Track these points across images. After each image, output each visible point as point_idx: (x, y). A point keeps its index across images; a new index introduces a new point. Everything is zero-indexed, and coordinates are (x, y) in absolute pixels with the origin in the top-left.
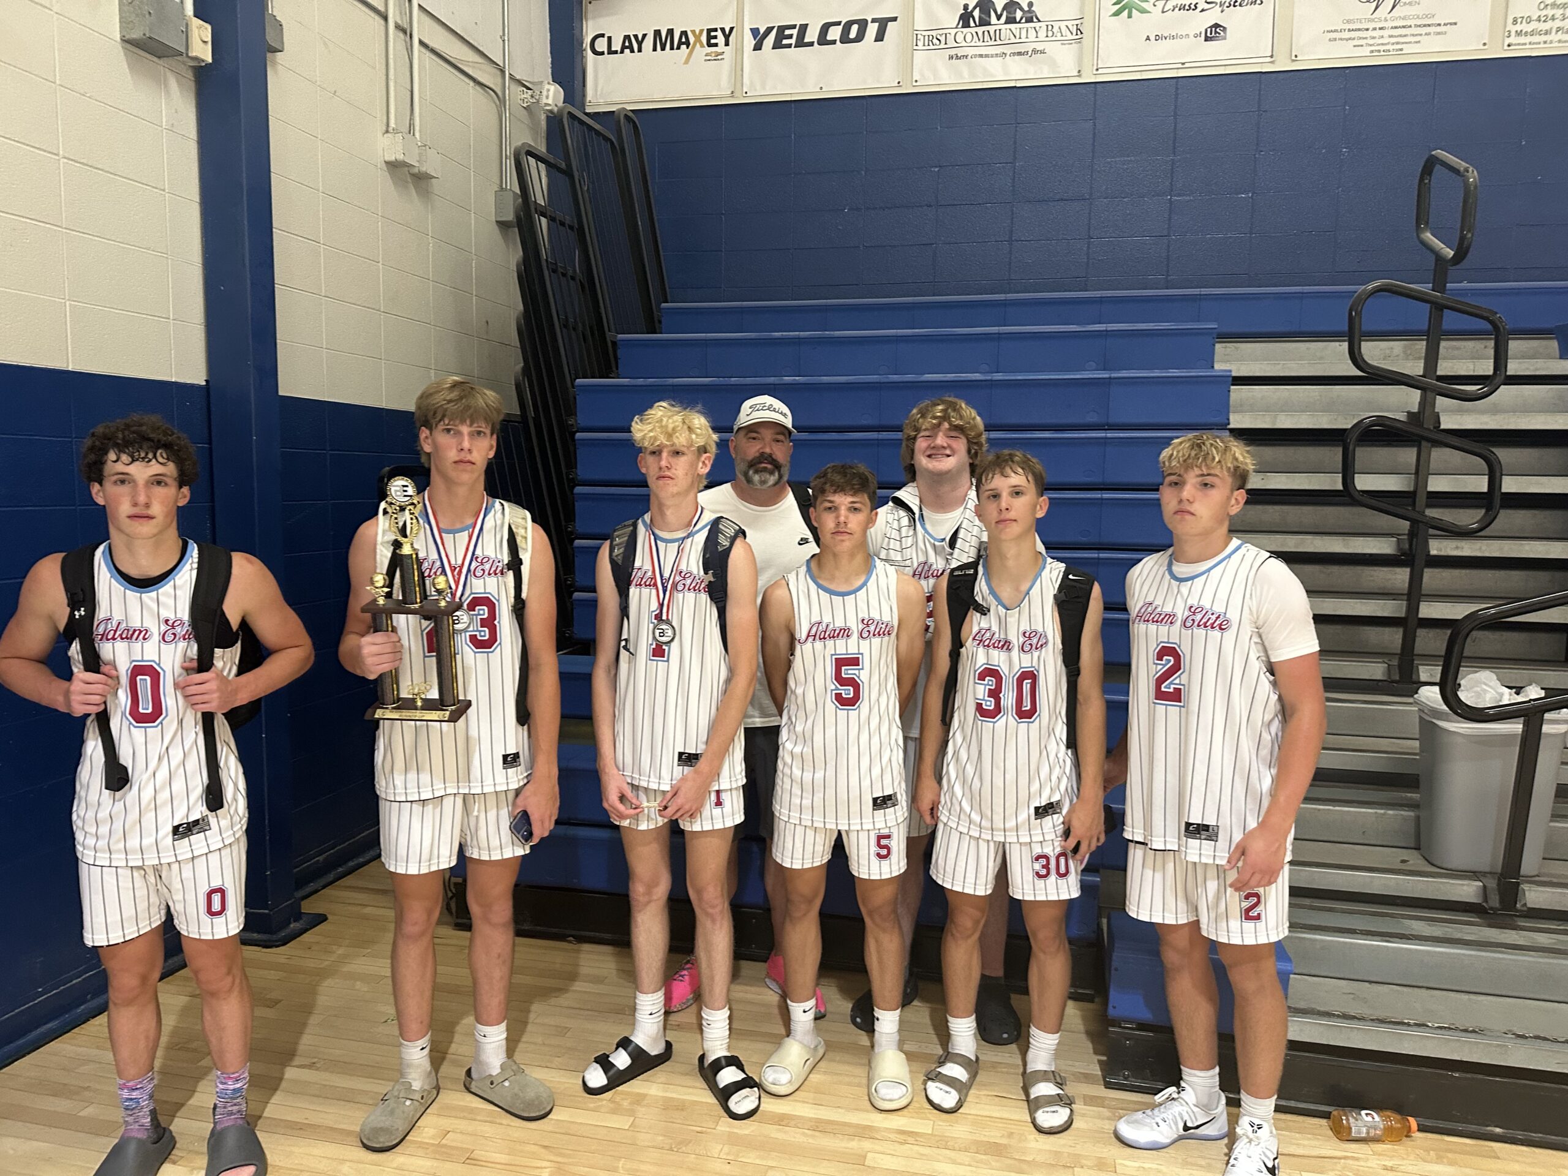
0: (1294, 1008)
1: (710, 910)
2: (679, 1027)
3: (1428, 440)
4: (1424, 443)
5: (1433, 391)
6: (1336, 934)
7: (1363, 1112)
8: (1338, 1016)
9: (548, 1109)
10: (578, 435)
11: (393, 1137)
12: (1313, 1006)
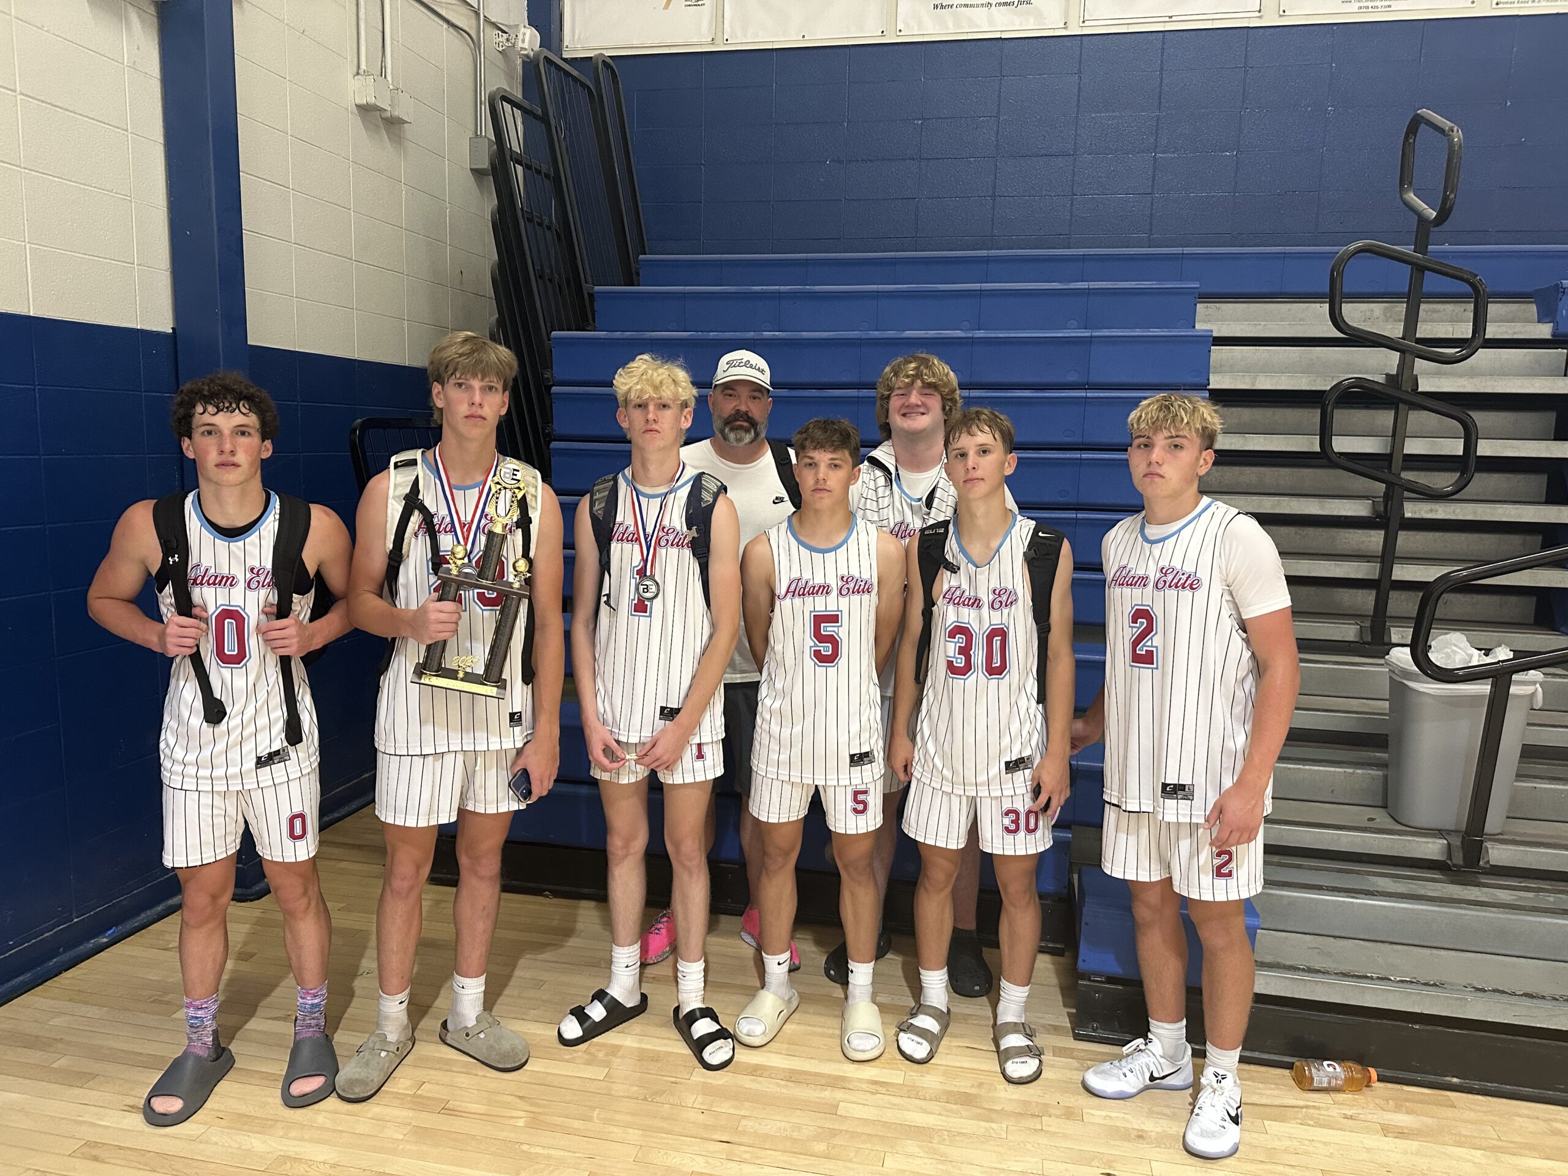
0: (1261, 962)
1: (688, 863)
2: (655, 979)
3: (1405, 402)
4: (1401, 406)
5: (1412, 353)
6: (1303, 890)
7: (1325, 1063)
8: (1303, 970)
9: (523, 1061)
10: (554, 389)
11: (368, 1088)
12: (1279, 960)
